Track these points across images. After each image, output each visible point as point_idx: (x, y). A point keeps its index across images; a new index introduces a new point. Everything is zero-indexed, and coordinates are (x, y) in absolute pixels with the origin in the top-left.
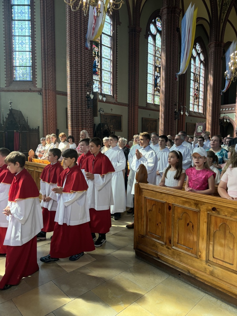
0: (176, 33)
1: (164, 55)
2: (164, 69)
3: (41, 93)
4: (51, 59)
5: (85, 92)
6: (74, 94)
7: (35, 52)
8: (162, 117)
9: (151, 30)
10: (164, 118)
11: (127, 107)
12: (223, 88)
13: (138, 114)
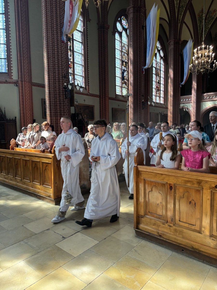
2: (132, 63)
3: (17, 85)
4: (26, 51)
5: (62, 83)
6: (52, 85)
7: (10, 45)
8: (132, 107)
11: (99, 98)
12: (182, 81)
13: (109, 104)
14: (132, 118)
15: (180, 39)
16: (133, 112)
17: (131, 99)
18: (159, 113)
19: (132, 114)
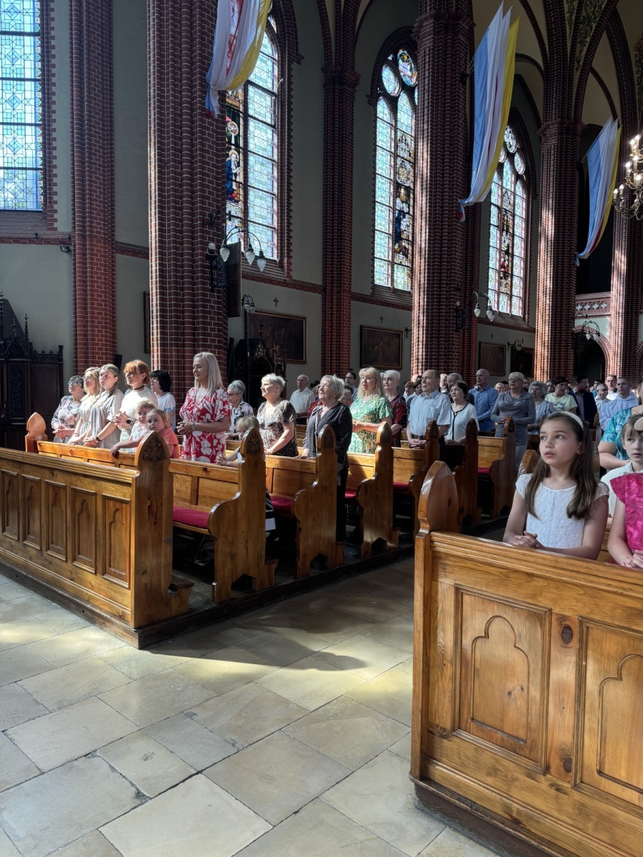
1: (425, 149)
2: (427, 188)
3: (68, 248)
4: (99, 147)
6: (169, 248)
7: (53, 127)
8: (421, 322)
9: (385, 84)
11: (320, 295)
12: (581, 249)
13: (352, 313)
14: (420, 357)
15: (577, 119)
16: (427, 337)
17: (419, 300)
18: (506, 344)
19: (423, 345)
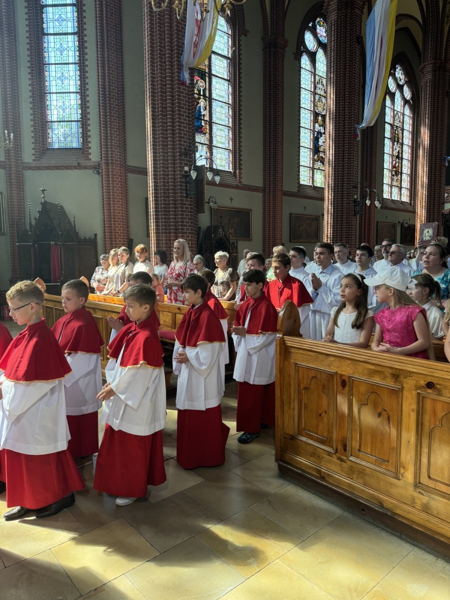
0: (356, 47)
1: (332, 91)
2: (333, 118)
3: (98, 171)
4: (116, 105)
5: (180, 167)
6: (160, 171)
7: (87, 94)
8: (330, 210)
9: (307, 43)
10: (333, 213)
11: (262, 194)
13: (283, 205)
15: (447, 60)
16: (333, 221)
17: (328, 195)
18: (397, 222)
19: (331, 226)
